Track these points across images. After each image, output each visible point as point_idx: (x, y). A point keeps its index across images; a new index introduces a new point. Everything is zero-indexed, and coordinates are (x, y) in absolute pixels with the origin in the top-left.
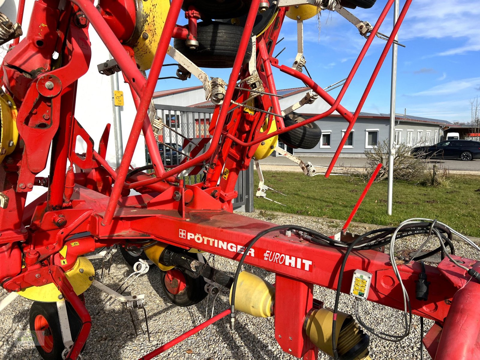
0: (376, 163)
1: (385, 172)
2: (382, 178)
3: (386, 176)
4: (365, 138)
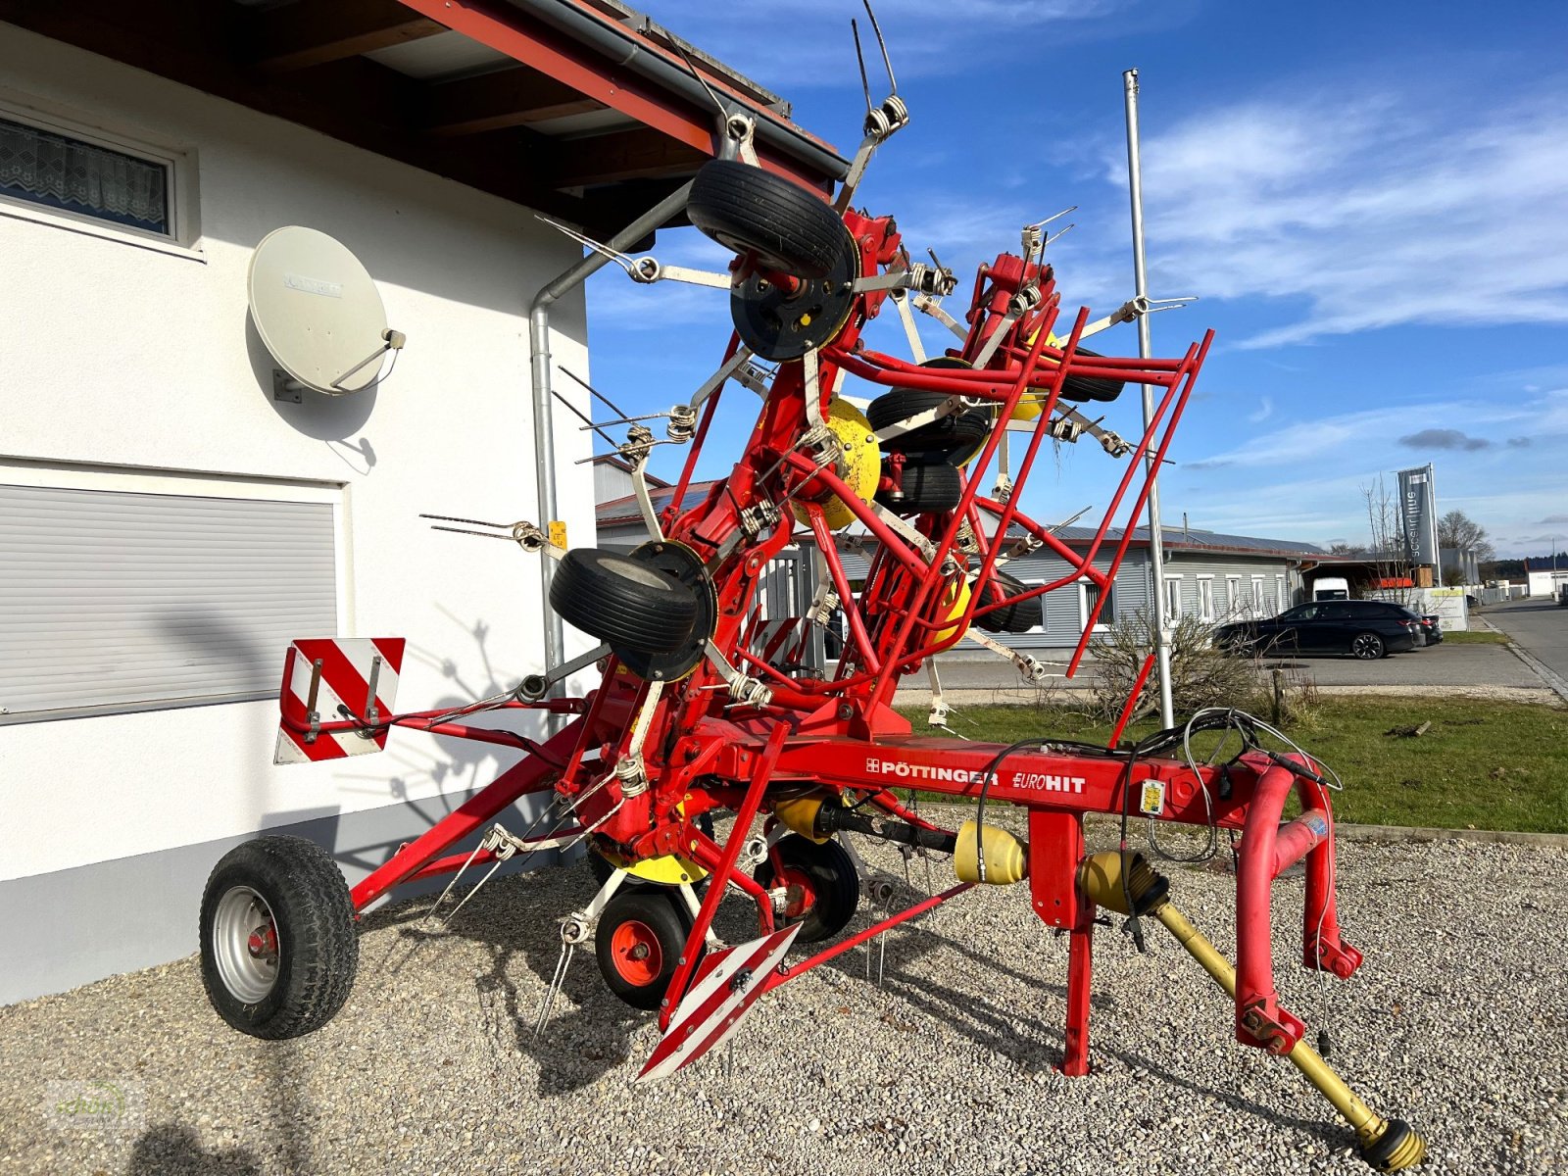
0: (1121, 672)
1: (1147, 697)
2: (1142, 712)
3: (1151, 705)
4: (1079, 598)
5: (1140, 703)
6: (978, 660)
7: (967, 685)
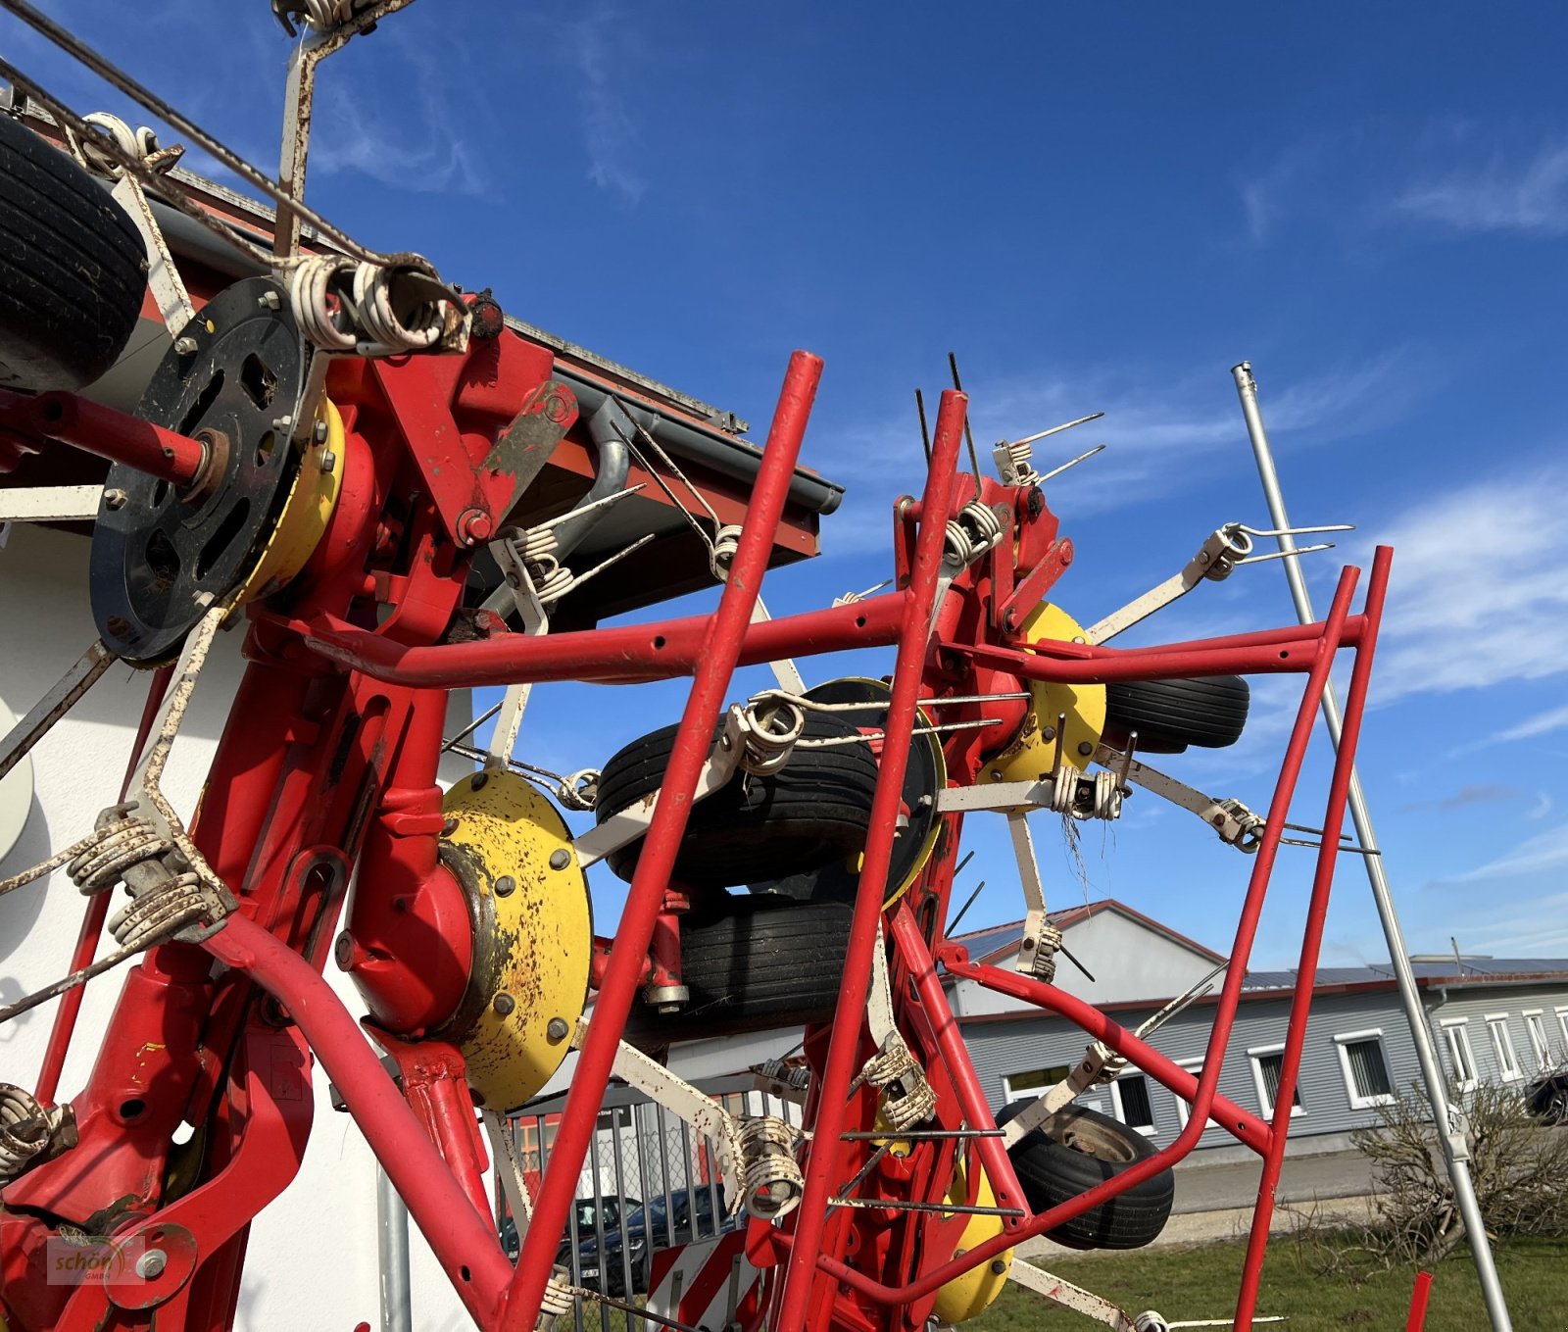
0: (1410, 1174)
1: (1454, 1210)
2: (1452, 1236)
4: (1341, 1071)
5: (1446, 1222)
6: (1225, 1161)
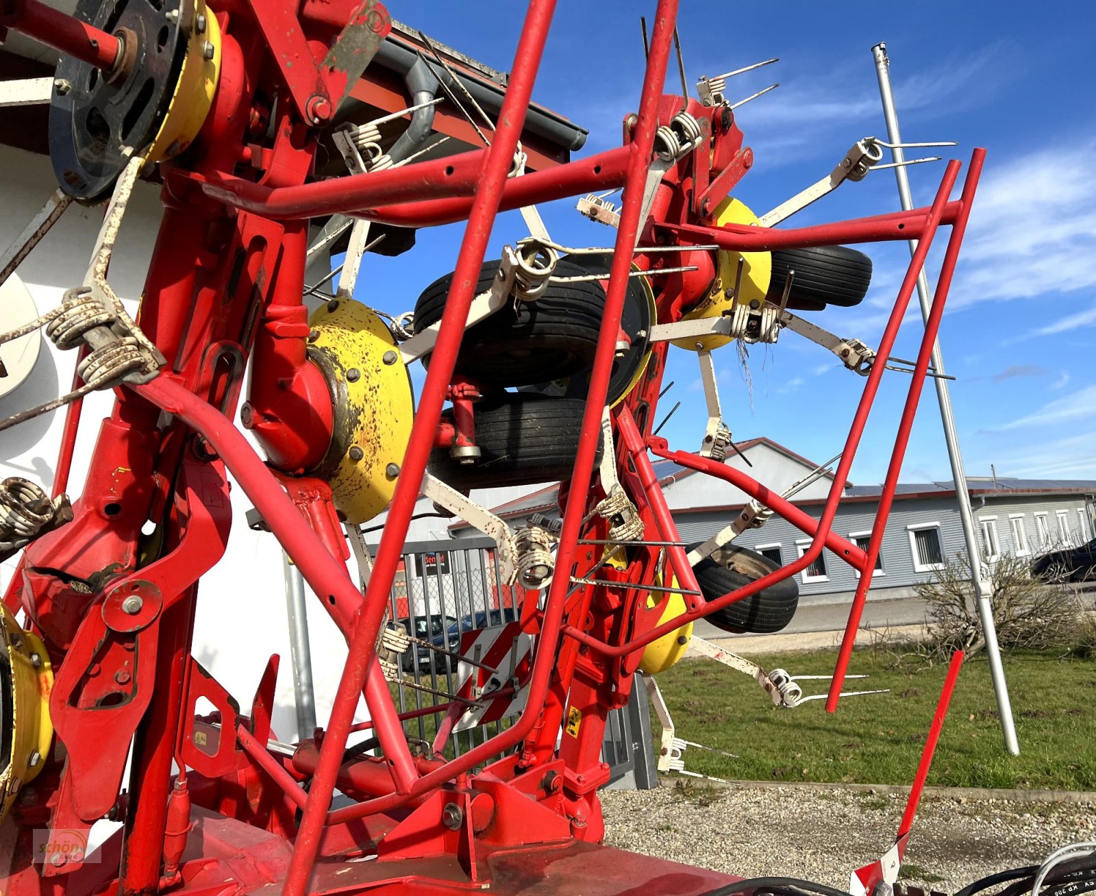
0: (951, 610)
1: (977, 633)
2: (975, 648)
3: (981, 642)
4: (910, 548)
5: (971, 639)
6: (830, 603)
7: (819, 628)
